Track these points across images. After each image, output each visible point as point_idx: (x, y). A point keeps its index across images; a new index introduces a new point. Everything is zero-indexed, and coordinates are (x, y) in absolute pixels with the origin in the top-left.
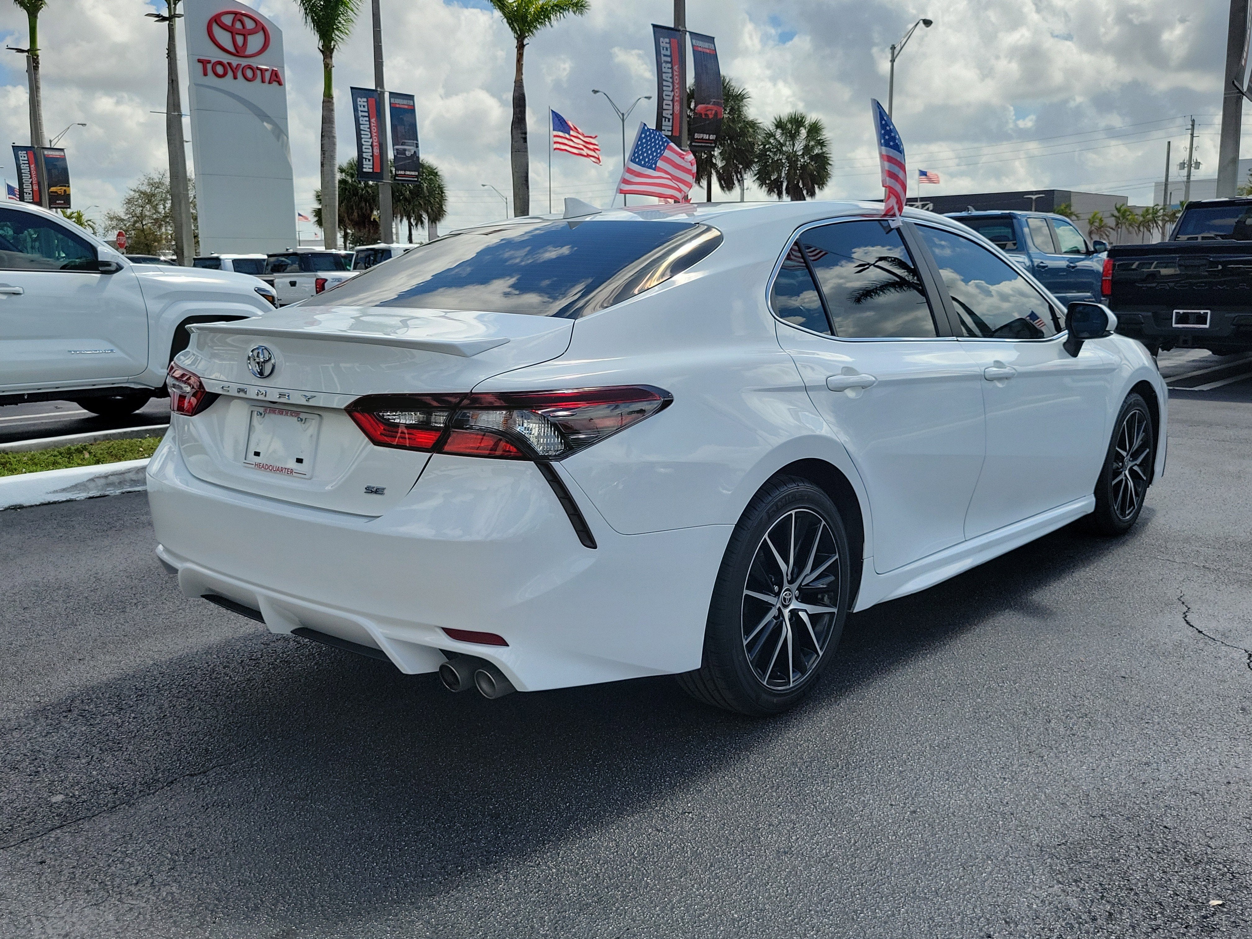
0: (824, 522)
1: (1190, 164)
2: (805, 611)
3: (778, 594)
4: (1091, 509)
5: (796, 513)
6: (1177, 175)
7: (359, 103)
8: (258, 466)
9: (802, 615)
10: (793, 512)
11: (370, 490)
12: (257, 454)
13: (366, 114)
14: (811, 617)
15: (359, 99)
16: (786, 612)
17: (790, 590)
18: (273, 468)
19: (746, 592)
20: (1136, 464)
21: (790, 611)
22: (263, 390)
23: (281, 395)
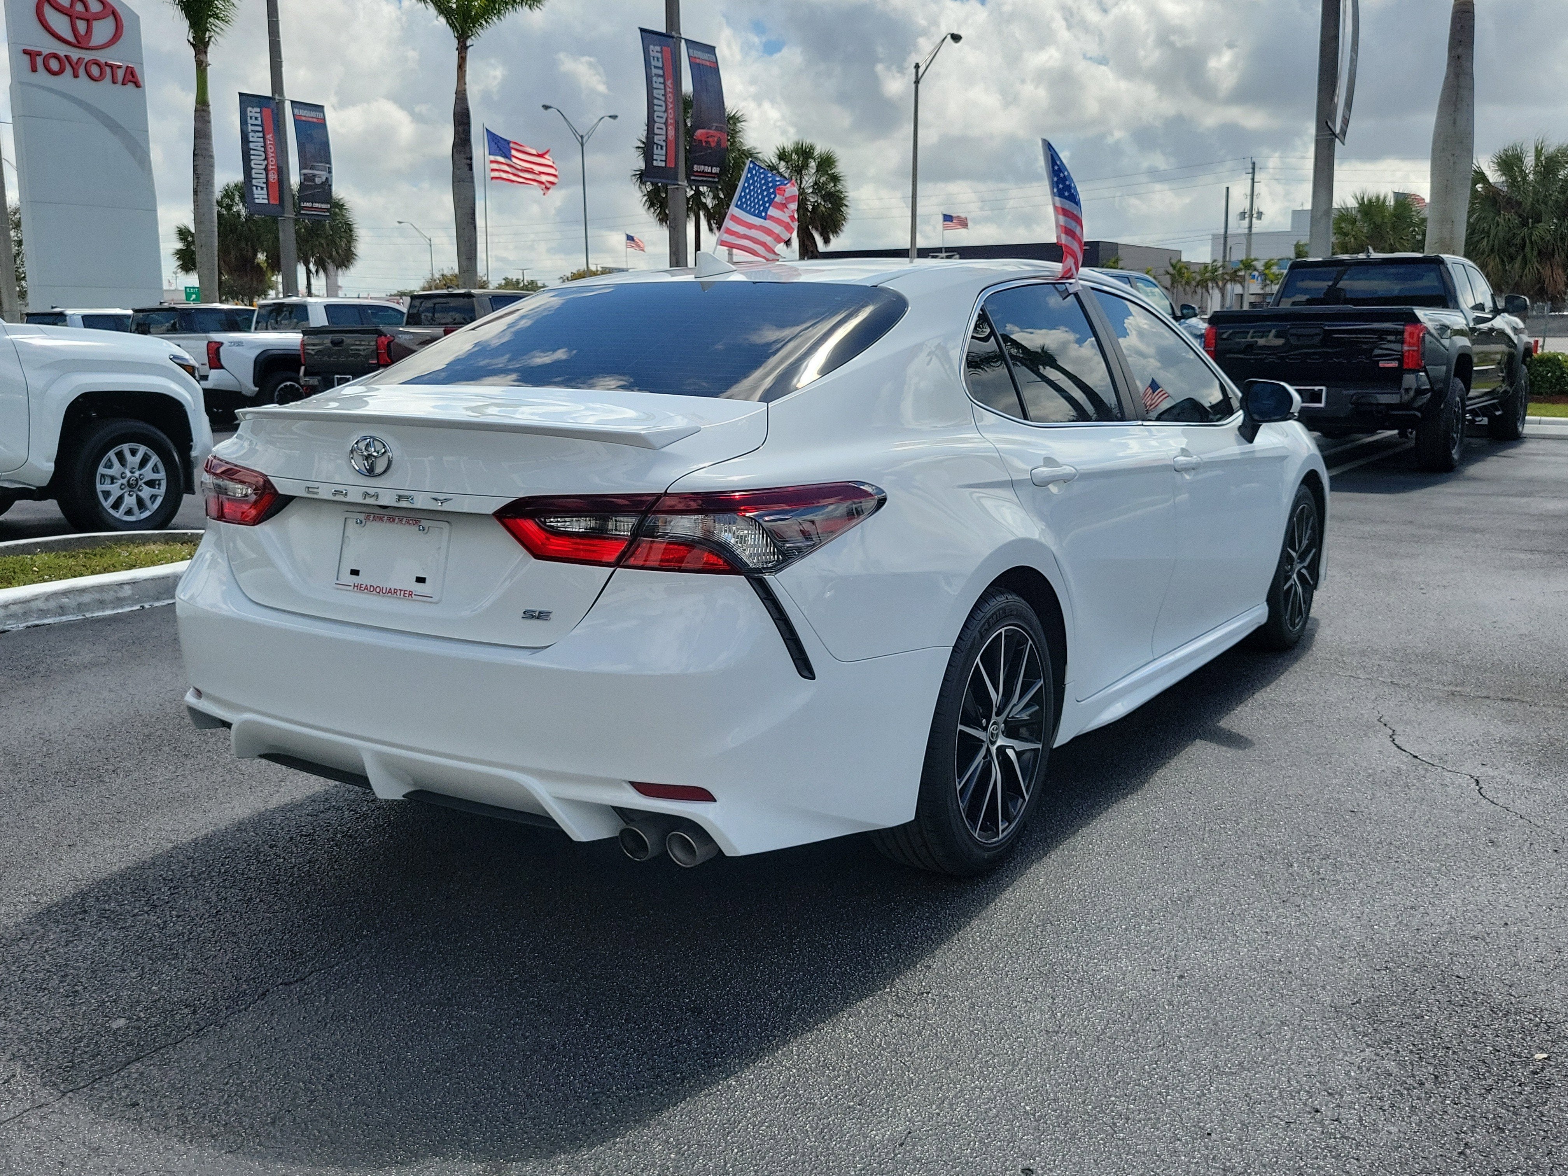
0: (1030, 642)
1: (1251, 214)
2: (1013, 748)
3: (985, 729)
4: (1264, 620)
5: (1006, 631)
6: (1238, 227)
7: (249, 114)
8: (359, 587)
9: (1010, 753)
10: (1003, 630)
11: (529, 615)
12: (355, 572)
13: (260, 129)
14: (1019, 754)
15: (249, 109)
16: (994, 749)
17: (997, 722)
18: (381, 590)
19: (960, 727)
20: (1304, 567)
21: (998, 749)
22: (371, 491)
23: (400, 498)
